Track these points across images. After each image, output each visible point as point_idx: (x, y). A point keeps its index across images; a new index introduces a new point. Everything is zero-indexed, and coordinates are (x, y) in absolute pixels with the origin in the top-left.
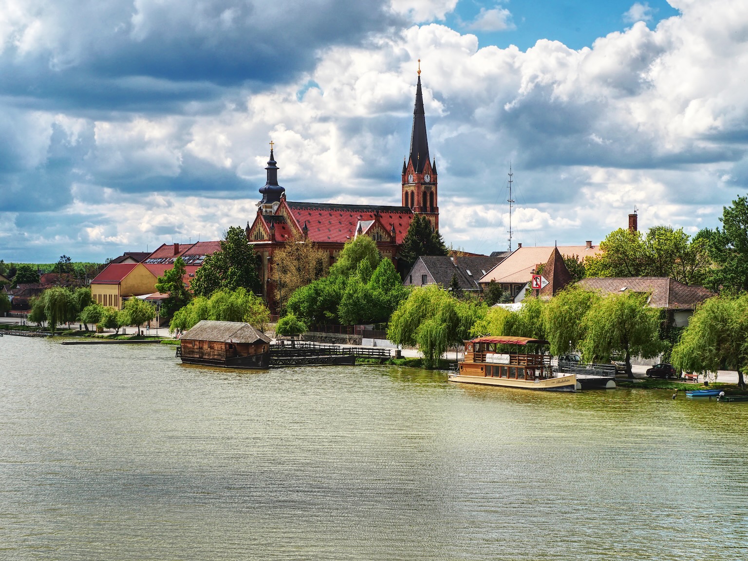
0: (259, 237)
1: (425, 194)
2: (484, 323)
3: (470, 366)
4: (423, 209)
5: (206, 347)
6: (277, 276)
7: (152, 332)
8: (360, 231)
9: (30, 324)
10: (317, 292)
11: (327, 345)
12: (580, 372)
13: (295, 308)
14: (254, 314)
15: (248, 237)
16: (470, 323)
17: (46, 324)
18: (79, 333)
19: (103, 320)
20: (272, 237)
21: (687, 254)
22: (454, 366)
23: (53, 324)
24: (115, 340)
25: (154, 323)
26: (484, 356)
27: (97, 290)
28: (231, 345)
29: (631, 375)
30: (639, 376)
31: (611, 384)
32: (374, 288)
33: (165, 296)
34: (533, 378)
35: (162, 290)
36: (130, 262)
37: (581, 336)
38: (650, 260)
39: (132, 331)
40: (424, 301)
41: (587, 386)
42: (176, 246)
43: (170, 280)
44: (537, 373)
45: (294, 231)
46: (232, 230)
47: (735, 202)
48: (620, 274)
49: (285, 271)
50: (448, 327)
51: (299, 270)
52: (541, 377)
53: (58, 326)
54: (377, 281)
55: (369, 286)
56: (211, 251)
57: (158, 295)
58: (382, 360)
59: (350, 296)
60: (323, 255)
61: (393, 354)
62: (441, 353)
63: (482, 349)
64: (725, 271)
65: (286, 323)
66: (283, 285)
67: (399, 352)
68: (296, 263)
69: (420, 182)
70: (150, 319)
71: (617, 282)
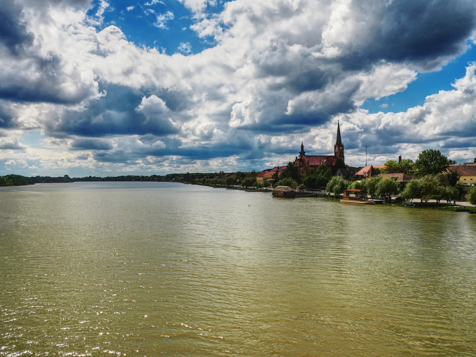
0: (296, 165)
1: (340, 152)
2: (351, 186)
3: (345, 197)
4: (340, 156)
5: (279, 192)
6: (301, 174)
7: (270, 189)
8: (323, 162)
9: (241, 187)
10: (310, 178)
11: (311, 192)
12: (375, 199)
13: (304, 182)
14: (294, 184)
15: (294, 164)
16: (347, 186)
17: (245, 187)
18: (252, 189)
19: (258, 186)
20: (300, 164)
21: (409, 167)
22: (342, 197)
23: (247, 187)
24: (261, 191)
25: (271, 186)
26: (349, 195)
27: (258, 179)
28: (285, 192)
29: (391, 200)
30: (393, 200)
31: (384, 202)
32: (325, 177)
33: (274, 180)
34: (362, 200)
35: (273, 178)
36: (267, 171)
37: (376, 189)
38: (399, 169)
39: (265, 188)
40: (336, 180)
41: (377, 203)
42: (278, 167)
43: (274, 176)
44: (363, 199)
45: (305, 162)
46: (290, 162)
47: (422, 152)
48: (390, 172)
49: (303, 173)
50: (341, 187)
51: (306, 173)
52: (364, 200)
53: (248, 187)
54: (326, 175)
55: (324, 176)
56: (284, 168)
57: (272, 179)
58: (325, 196)
59: (318, 179)
60: (313, 169)
61: (328, 194)
62: (340, 194)
63: (349, 193)
64: (420, 171)
65: (301, 186)
66: (303, 176)
67: (329, 194)
68: (305, 171)
69: (339, 149)
70: (270, 185)
71: (389, 175)
